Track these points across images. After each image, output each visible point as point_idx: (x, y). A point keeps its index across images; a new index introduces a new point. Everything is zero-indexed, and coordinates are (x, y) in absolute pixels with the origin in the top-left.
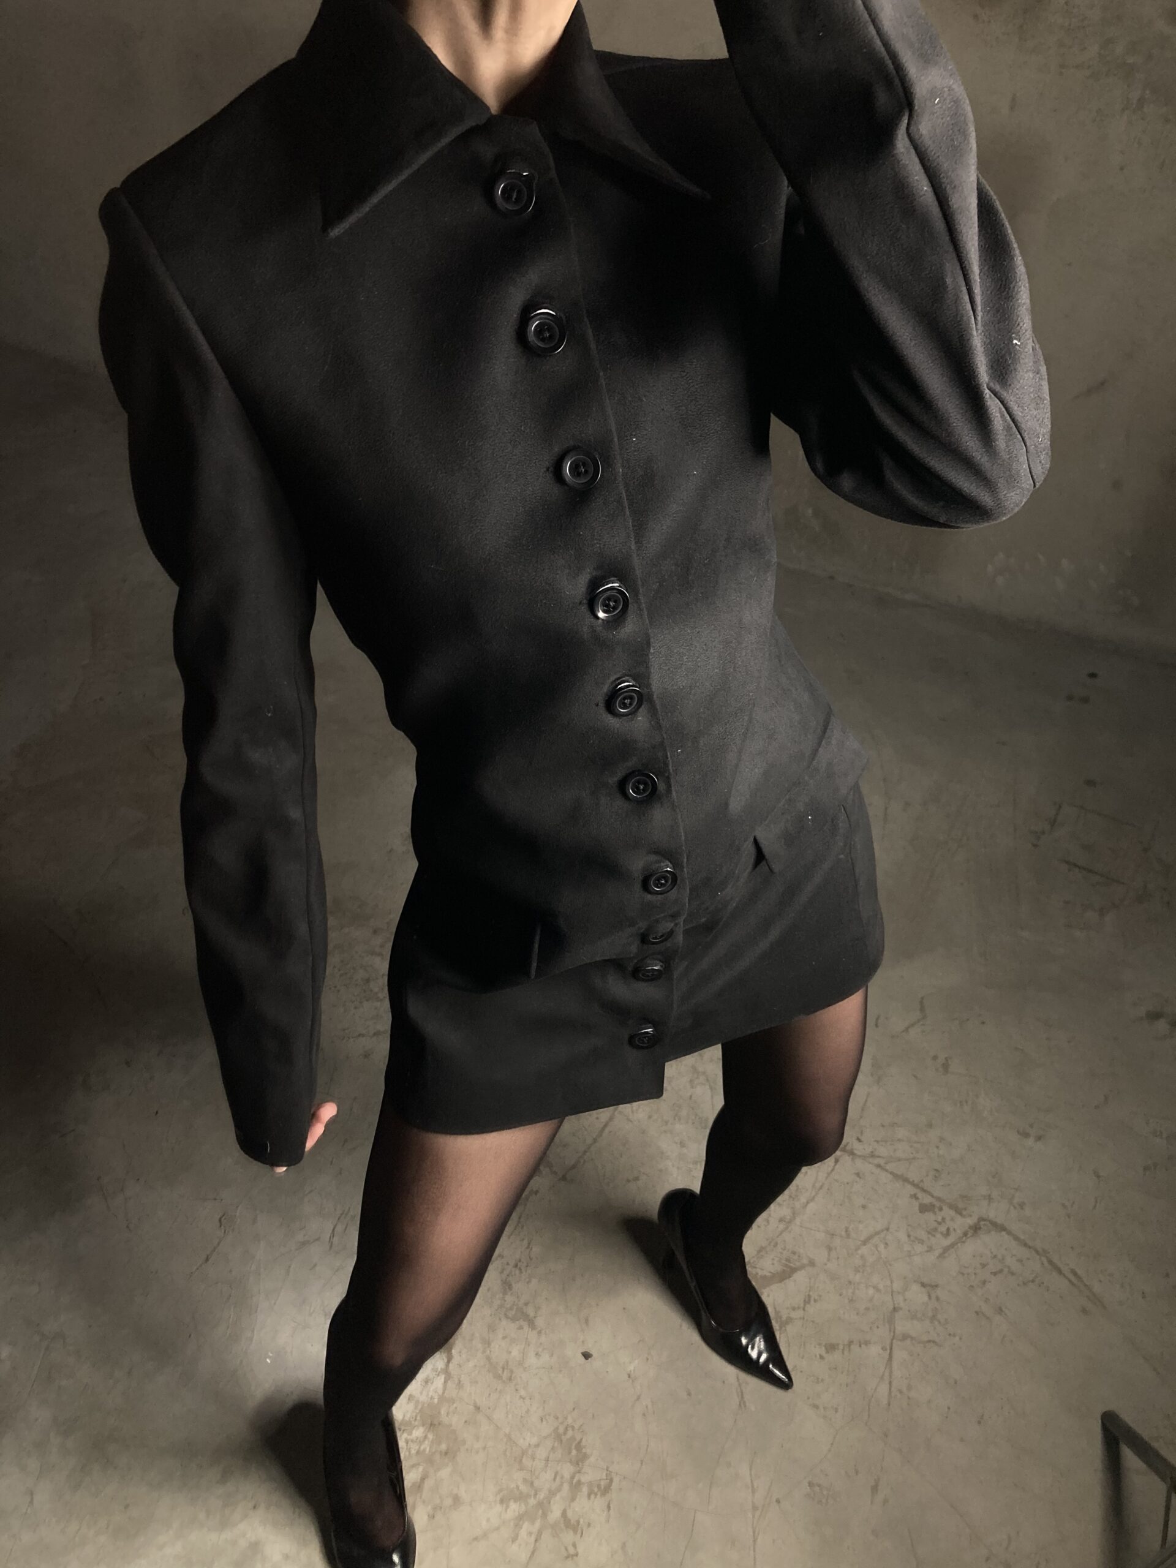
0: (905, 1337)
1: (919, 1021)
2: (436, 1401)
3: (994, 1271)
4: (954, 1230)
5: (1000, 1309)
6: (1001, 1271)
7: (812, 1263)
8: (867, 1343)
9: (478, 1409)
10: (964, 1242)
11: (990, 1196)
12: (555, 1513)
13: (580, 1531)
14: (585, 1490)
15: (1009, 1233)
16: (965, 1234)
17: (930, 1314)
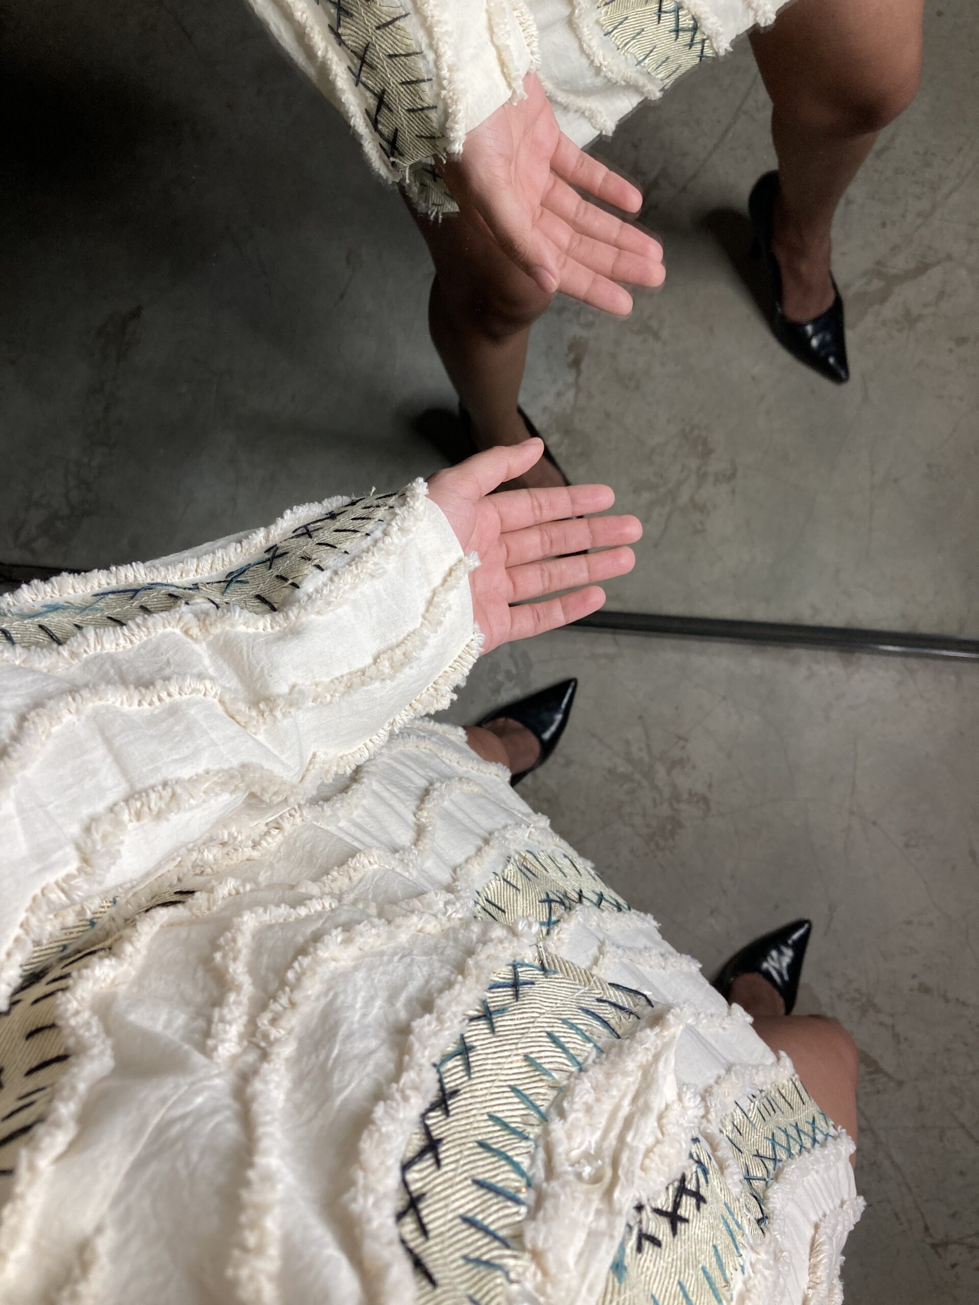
2: (568, 412)
7: (949, 257)
9: (608, 415)
12: (684, 498)
13: (706, 512)
14: (711, 479)
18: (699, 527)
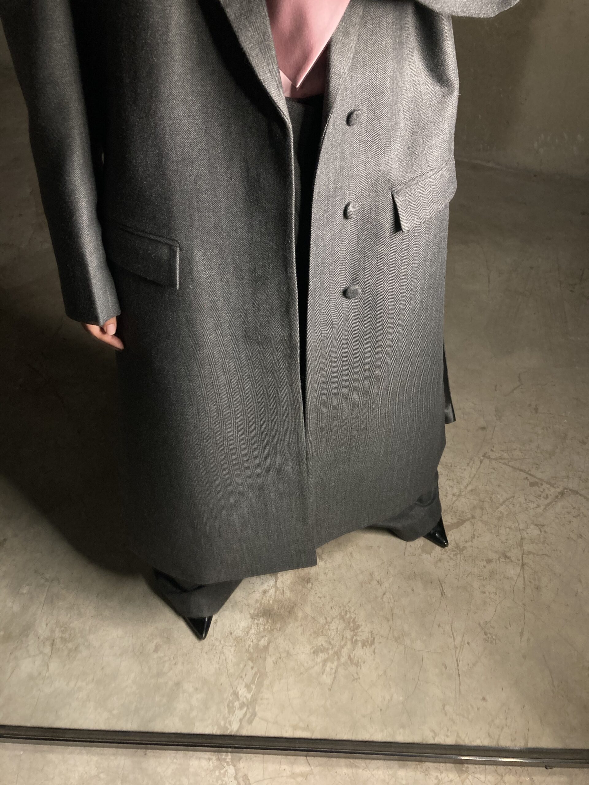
0: (530, 553)
1: (518, 387)
2: (271, 602)
3: (575, 515)
4: (551, 495)
5: (581, 535)
6: (579, 515)
7: (473, 517)
8: (509, 558)
9: (295, 605)
10: (556, 501)
11: (568, 477)
12: (345, 657)
13: (359, 666)
14: (360, 644)
15: (581, 495)
16: (557, 497)
17: (542, 540)
18: (356, 676)
